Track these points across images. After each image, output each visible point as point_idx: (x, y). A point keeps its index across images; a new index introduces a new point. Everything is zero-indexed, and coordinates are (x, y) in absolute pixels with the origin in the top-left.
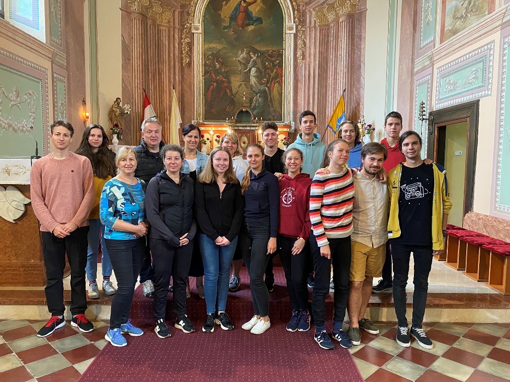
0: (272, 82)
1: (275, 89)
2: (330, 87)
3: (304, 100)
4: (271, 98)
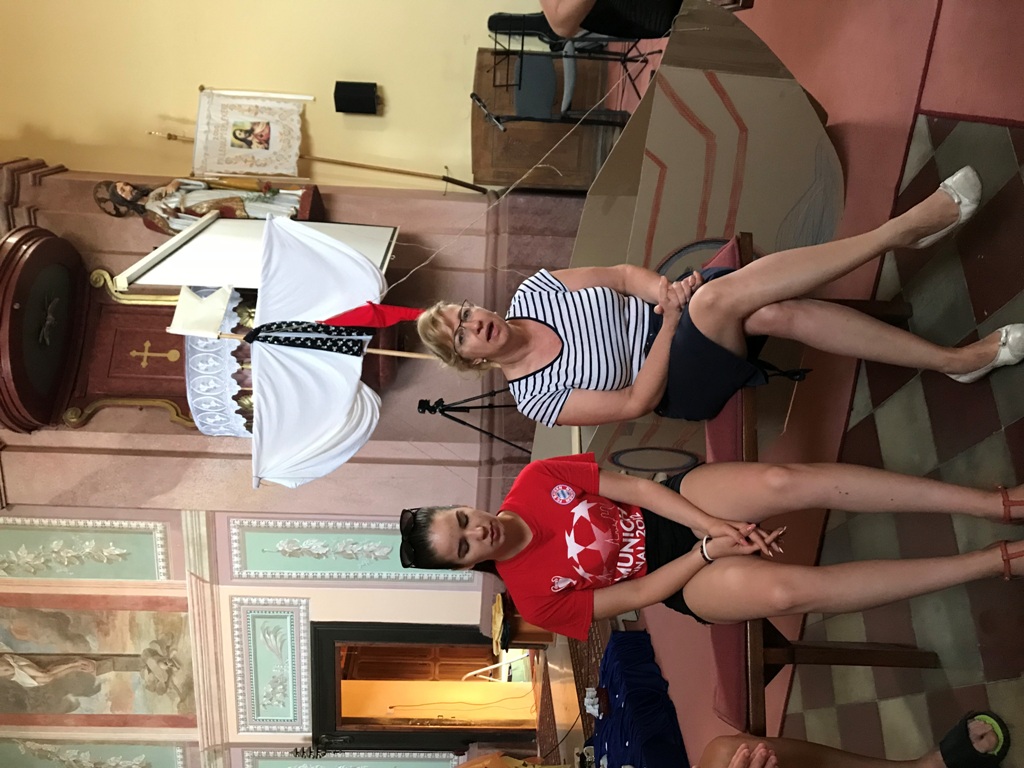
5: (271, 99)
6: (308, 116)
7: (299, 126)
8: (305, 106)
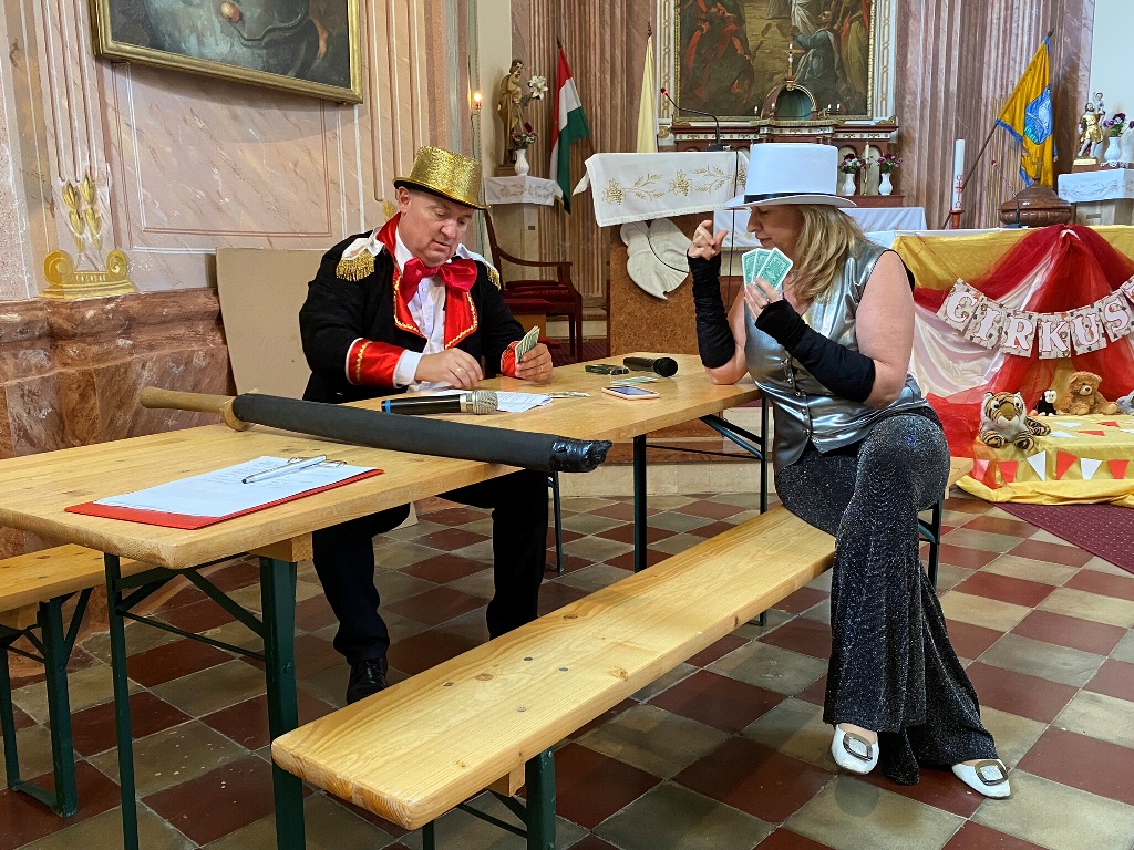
0: (843, 18)
1: (852, 35)
2: (995, 27)
3: (925, 62)
4: (841, 59)
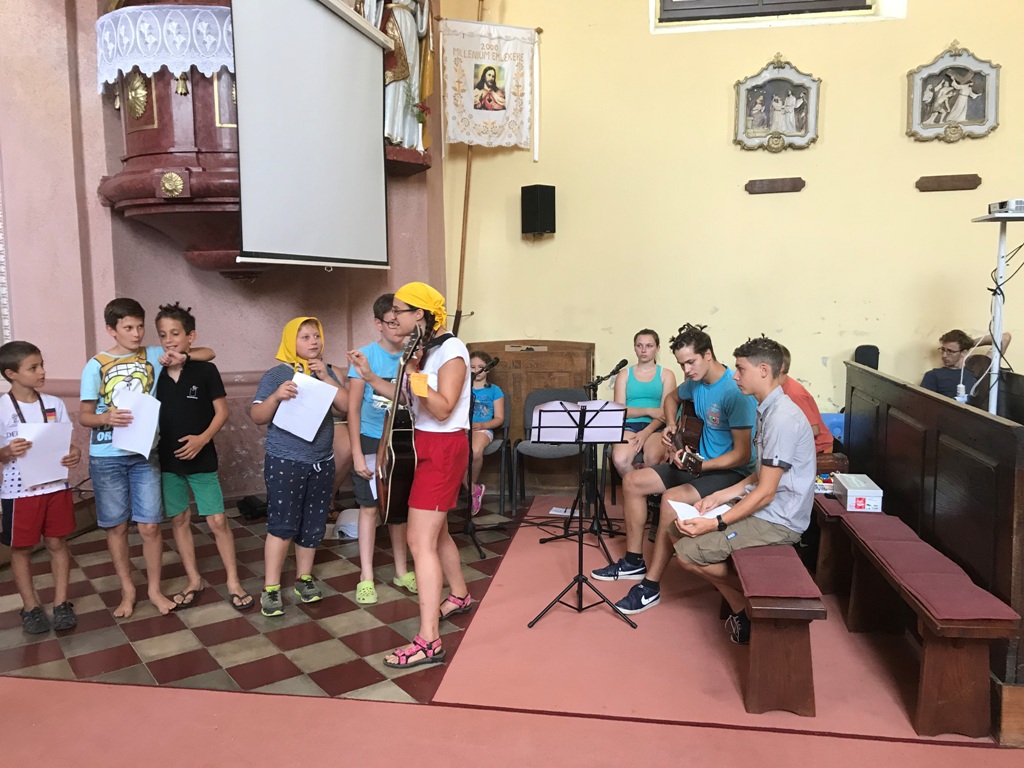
5: (532, 111)
6: (517, 154)
7: (504, 144)
8: (528, 150)
